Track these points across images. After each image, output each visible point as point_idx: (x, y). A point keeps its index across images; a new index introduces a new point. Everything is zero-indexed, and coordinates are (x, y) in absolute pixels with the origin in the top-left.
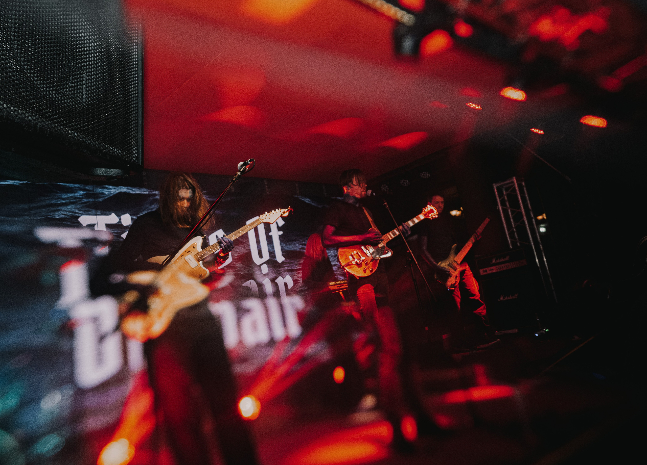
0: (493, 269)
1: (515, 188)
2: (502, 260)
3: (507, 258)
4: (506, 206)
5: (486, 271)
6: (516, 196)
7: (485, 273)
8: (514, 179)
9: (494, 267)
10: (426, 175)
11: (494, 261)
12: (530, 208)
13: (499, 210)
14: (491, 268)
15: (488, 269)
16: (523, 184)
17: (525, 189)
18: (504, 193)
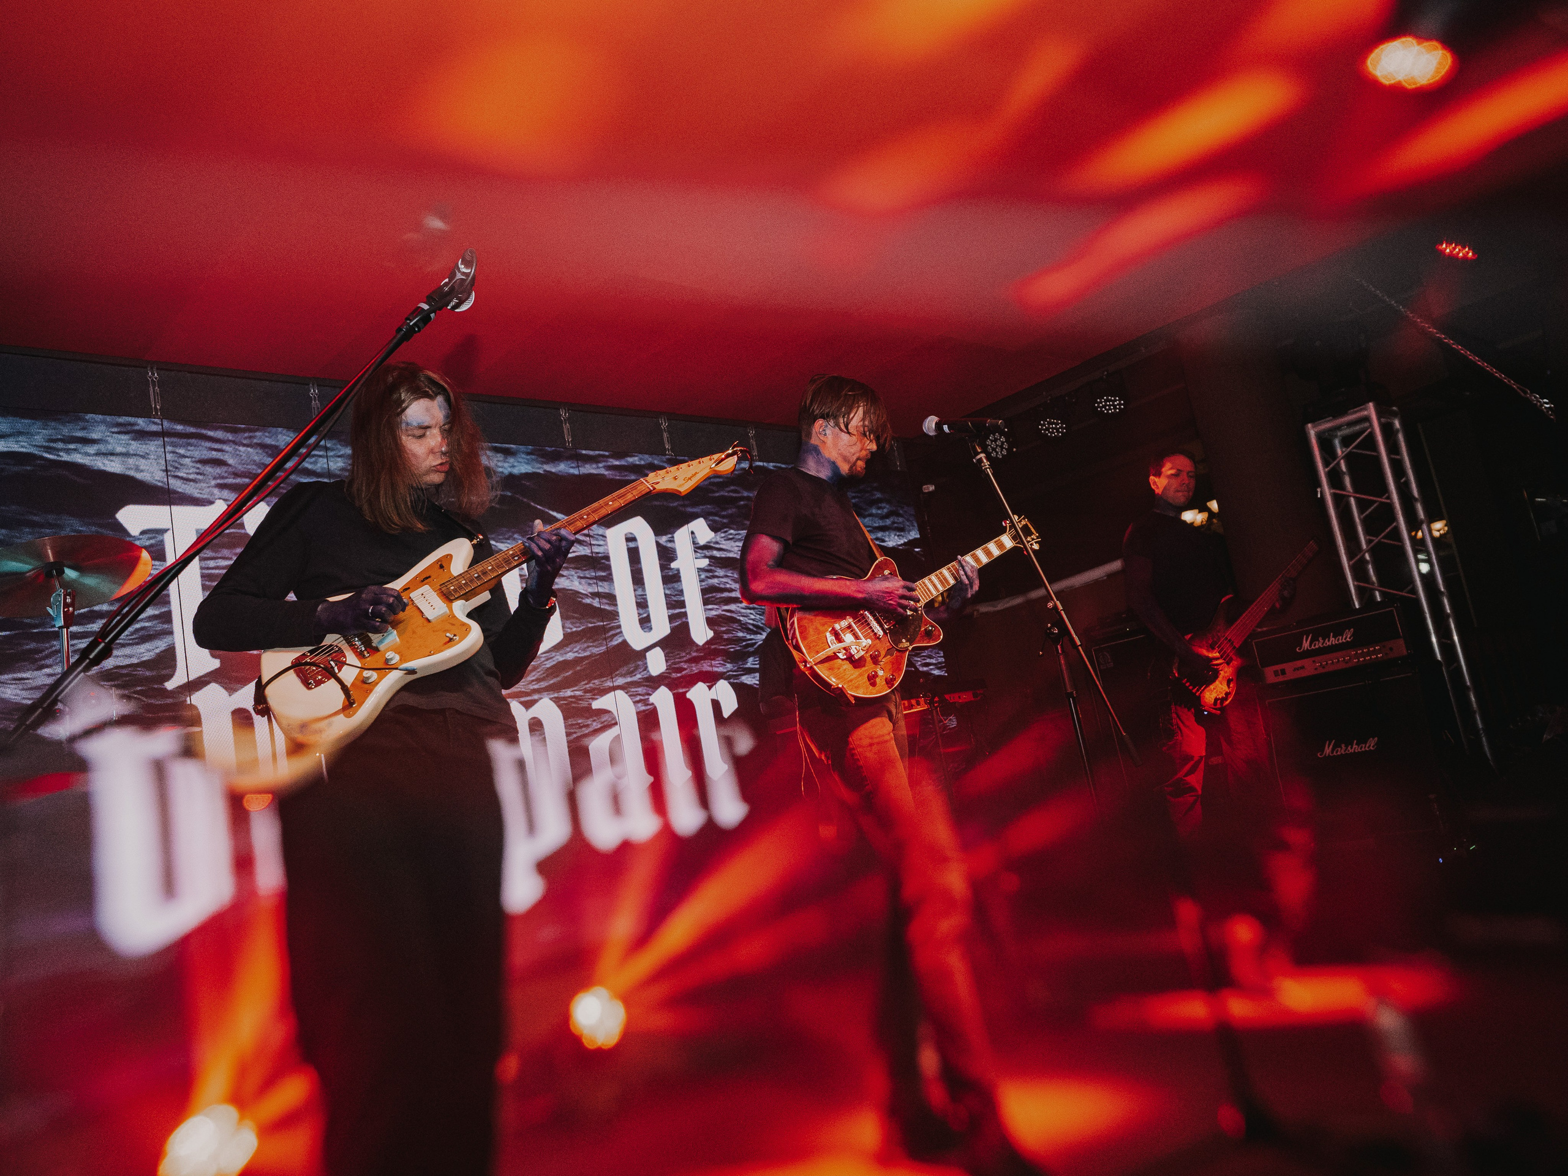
0: (1303, 668)
1: (1371, 437)
2: (1332, 641)
3: (1347, 636)
4: (1343, 488)
5: (1283, 672)
6: (1377, 460)
7: (1281, 679)
8: (1371, 410)
9: (1306, 662)
10: (1112, 405)
11: (1306, 645)
12: (1416, 493)
13: (1323, 499)
14: (1299, 663)
15: (1289, 667)
16: (1397, 424)
17: (1401, 437)
18: (1339, 451)
